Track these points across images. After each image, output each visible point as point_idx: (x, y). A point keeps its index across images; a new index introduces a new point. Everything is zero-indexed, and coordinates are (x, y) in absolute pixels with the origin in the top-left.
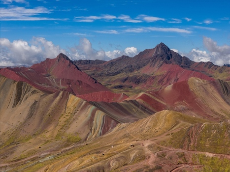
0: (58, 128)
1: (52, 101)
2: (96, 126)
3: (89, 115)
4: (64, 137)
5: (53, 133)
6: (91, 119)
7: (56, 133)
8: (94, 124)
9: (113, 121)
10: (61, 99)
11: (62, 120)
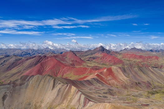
0: (68, 102)
1: (66, 88)
2: (81, 102)
3: (79, 97)
4: (69, 107)
5: (65, 104)
6: (80, 99)
7: (67, 104)
8: (81, 101)
9: (88, 100)
10: (69, 88)
11: (69, 98)
